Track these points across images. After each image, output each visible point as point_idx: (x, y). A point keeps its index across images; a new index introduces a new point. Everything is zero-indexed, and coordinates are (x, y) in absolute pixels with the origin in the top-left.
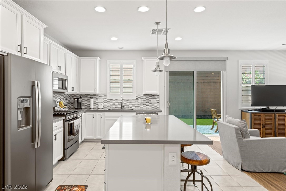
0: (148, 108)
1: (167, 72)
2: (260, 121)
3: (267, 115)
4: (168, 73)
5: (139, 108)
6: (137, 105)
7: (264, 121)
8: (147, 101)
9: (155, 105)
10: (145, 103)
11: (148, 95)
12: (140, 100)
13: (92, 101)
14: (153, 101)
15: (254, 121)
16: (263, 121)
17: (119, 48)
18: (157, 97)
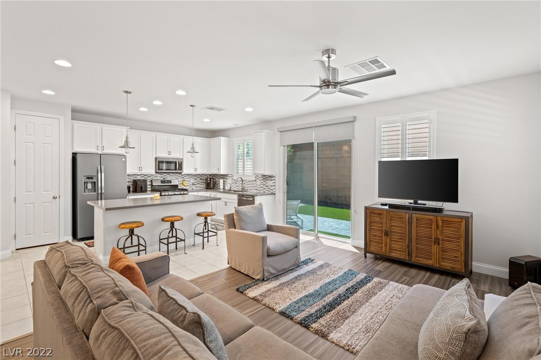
0: (265, 192)
1: (284, 146)
2: (382, 223)
3: (393, 213)
4: (286, 148)
5: (258, 191)
6: (255, 188)
7: (388, 225)
8: (264, 183)
9: (272, 188)
10: (262, 186)
11: (265, 176)
12: (258, 182)
13: (221, 181)
14: (270, 183)
15: (370, 222)
16: (386, 223)
17: (235, 124)
18: (273, 178)
